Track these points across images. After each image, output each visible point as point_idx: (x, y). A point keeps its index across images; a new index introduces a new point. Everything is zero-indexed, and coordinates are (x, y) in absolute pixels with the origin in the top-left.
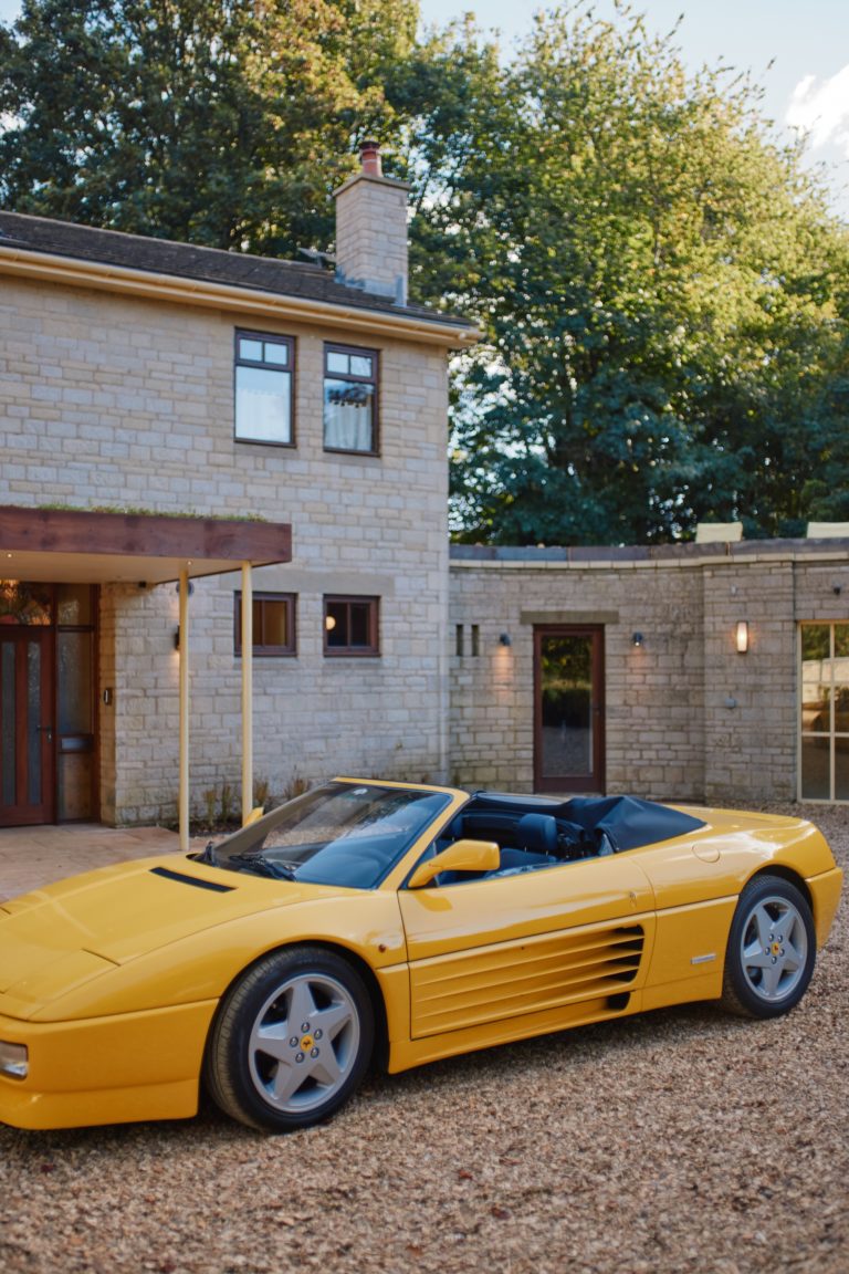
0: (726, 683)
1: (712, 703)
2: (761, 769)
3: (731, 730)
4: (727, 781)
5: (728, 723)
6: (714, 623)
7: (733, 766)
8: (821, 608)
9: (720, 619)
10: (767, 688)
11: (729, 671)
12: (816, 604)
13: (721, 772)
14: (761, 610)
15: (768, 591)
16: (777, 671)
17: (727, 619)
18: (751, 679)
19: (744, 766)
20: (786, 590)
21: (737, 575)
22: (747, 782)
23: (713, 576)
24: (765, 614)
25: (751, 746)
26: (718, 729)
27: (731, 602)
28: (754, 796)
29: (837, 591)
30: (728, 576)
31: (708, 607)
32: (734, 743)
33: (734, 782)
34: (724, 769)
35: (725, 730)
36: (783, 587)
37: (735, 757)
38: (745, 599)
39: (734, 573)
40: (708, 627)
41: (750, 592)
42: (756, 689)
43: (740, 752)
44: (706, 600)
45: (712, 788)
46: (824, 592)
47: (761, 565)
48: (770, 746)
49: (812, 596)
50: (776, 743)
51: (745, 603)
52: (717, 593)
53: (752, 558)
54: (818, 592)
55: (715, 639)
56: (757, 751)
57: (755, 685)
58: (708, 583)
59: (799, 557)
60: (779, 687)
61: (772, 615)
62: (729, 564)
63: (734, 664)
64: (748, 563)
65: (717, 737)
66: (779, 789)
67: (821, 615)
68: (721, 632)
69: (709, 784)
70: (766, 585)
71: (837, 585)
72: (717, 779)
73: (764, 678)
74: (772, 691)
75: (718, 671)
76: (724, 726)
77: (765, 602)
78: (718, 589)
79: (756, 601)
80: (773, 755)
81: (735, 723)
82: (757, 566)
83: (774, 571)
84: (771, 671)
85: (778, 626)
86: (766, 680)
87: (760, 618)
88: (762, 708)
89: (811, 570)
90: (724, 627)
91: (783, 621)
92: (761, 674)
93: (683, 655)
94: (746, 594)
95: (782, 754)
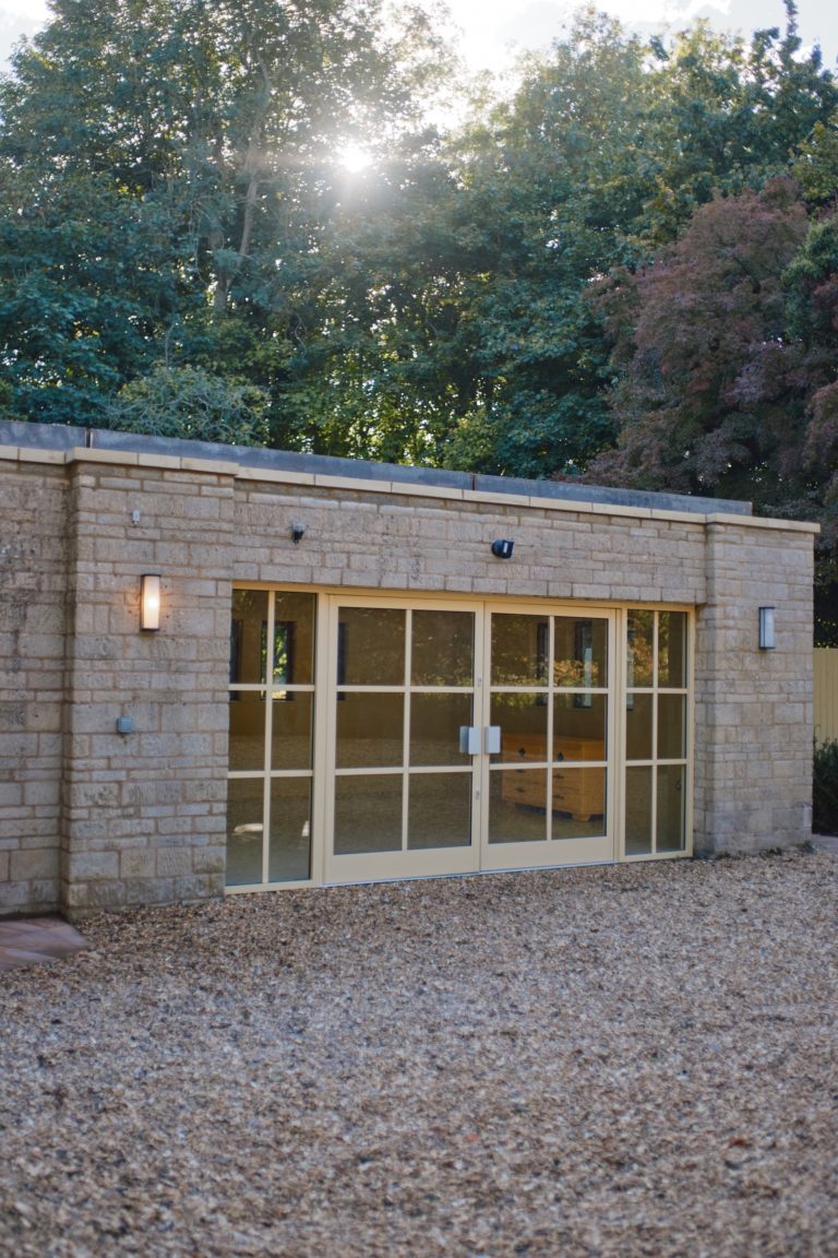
0: (115, 688)
1: (88, 727)
2: (175, 844)
3: (122, 775)
4: (114, 873)
5: (115, 763)
6: (96, 575)
7: (124, 842)
8: (271, 562)
9: (109, 567)
10: (185, 698)
11: (120, 664)
12: (263, 553)
13: (99, 855)
14: (182, 558)
15: (195, 524)
16: (206, 666)
17: (120, 568)
18: (159, 681)
19: (144, 839)
20: (225, 526)
21: (142, 490)
22: (147, 871)
23: (97, 487)
24: (189, 565)
25: (159, 803)
26: (96, 775)
27: (129, 538)
28: (161, 894)
29: (297, 536)
30: (127, 490)
31: (84, 545)
32: (126, 800)
33: (127, 873)
34: (107, 849)
35: (110, 776)
36: (221, 519)
37: (128, 825)
38: (155, 534)
39: (137, 484)
40: (84, 582)
41: (164, 522)
42: (170, 698)
43: (137, 815)
44: (82, 529)
45: (83, 886)
46: (276, 536)
47: (186, 477)
48: (188, 802)
49: (257, 541)
50: (200, 796)
51: (153, 541)
52: (104, 518)
53: (173, 461)
54: (267, 536)
55: (95, 603)
56: (168, 810)
57: (168, 691)
58: (87, 499)
59: (244, 472)
60: (208, 696)
61: (199, 567)
62: (128, 466)
63: (131, 653)
64: (163, 470)
65: (96, 789)
66: (204, 877)
67: (270, 574)
68: (110, 592)
69: (78, 881)
70: (192, 514)
71: (301, 526)
72: (94, 871)
73: (182, 678)
74: (196, 703)
75: (100, 665)
76: (109, 768)
77: (189, 543)
78: (107, 511)
79: (174, 539)
80: (194, 816)
81: (130, 763)
82: (177, 477)
83: (205, 490)
84: (194, 667)
85: (209, 588)
86: (187, 683)
87: (180, 572)
88: (179, 734)
89: (256, 497)
90: (114, 583)
91: (217, 580)
92: (178, 671)
93: (16, 633)
94: (158, 527)
95: (210, 813)
